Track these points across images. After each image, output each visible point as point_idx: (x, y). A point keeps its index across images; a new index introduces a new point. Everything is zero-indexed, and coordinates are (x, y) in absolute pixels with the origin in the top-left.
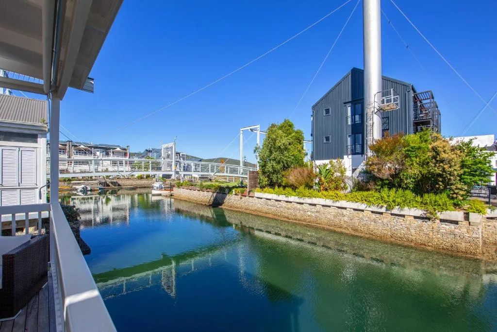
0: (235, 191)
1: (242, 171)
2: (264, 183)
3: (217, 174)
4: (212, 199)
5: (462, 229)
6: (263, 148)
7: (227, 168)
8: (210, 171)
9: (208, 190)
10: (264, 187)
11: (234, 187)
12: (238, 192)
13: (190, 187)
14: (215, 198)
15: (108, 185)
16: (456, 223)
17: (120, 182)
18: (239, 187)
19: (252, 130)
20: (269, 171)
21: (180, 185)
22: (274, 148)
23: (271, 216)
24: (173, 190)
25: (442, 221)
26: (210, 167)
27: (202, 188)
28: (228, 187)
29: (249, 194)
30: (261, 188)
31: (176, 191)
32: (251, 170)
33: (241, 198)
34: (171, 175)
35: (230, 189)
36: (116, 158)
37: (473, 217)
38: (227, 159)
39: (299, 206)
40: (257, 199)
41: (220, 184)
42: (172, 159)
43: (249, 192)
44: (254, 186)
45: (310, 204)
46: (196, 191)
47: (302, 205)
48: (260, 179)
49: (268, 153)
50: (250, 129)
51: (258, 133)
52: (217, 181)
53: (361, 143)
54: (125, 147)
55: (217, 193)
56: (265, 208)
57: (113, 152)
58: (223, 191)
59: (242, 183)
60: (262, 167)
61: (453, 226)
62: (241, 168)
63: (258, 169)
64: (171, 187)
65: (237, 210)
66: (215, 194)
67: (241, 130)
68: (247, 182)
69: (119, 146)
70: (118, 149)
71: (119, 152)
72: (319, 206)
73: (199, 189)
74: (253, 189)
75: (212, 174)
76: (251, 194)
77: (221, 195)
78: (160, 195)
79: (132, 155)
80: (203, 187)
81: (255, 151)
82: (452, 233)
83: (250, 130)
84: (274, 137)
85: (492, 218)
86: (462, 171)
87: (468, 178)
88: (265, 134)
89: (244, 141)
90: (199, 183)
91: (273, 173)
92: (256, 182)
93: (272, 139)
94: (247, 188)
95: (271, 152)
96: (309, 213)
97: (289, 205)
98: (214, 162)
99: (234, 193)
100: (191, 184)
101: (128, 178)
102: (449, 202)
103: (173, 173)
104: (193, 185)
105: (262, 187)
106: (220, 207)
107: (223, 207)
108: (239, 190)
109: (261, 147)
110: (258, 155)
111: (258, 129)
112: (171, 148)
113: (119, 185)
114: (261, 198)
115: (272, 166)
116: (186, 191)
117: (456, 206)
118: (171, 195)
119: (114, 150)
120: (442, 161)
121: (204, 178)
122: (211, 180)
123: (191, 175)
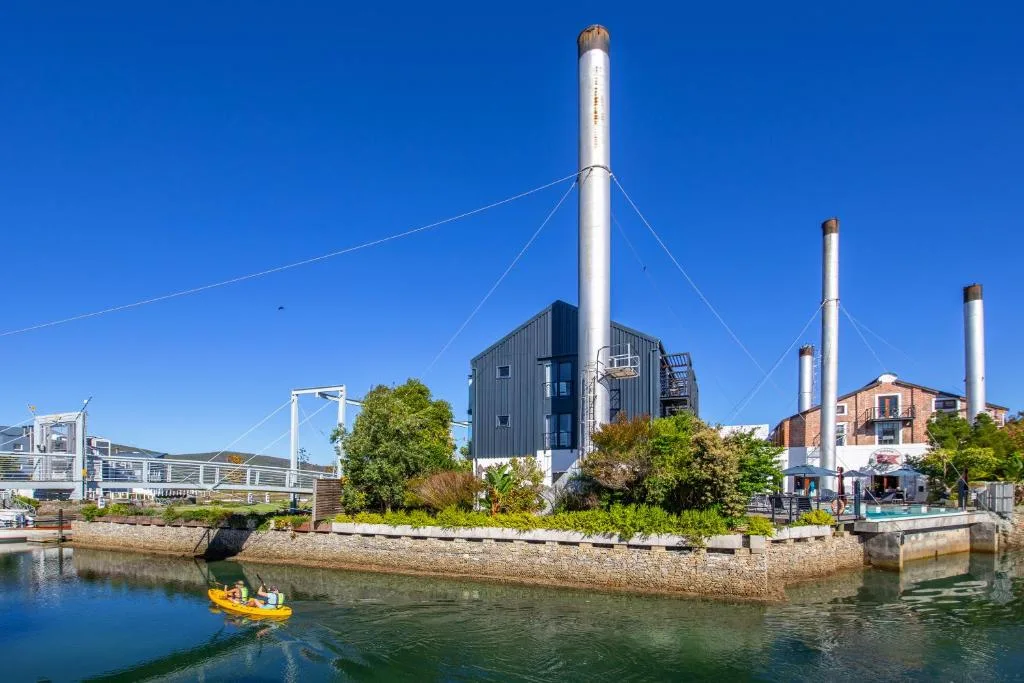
0: (278, 522)
1: (294, 480)
2: (357, 504)
3: (222, 487)
4: (205, 542)
5: (741, 560)
6: (356, 433)
7: (253, 474)
8: (201, 479)
9: (192, 523)
10: (358, 512)
11: (271, 515)
12: (286, 524)
13: (132, 519)
14: (214, 541)
16: (731, 551)
18: (285, 514)
19: (323, 395)
20: (371, 480)
21: (92, 515)
22: (386, 434)
23: (374, 568)
24: (69, 528)
25: (710, 550)
26: (201, 471)
27: (172, 520)
28: (253, 515)
29: (316, 528)
30: (347, 513)
31: (80, 529)
32: (321, 477)
33: (293, 537)
34: (71, 491)
35: (260, 520)
37: (757, 542)
39: (443, 544)
40: (337, 537)
41: (230, 509)
42: (73, 450)
43: (317, 523)
44: (328, 511)
45: (469, 540)
46: (153, 526)
47: (451, 542)
48: (347, 496)
49: (367, 441)
50: (320, 393)
51: (342, 402)
52: (218, 503)
53: (569, 429)
55: (221, 528)
56: (359, 554)
58: (239, 524)
59: (294, 504)
60: (353, 471)
61: (726, 557)
62: (292, 476)
63: (340, 475)
64: (63, 521)
65: (281, 561)
66: (213, 533)
67: (294, 393)
68: (310, 502)
72: (489, 541)
73: (161, 522)
74: (328, 517)
75: (210, 487)
76: (322, 527)
77: (232, 533)
78: (23, 540)
80: (177, 517)
81: (334, 439)
82: (725, 567)
83: (317, 395)
84: (386, 411)
85: (777, 542)
86: (740, 476)
87: (748, 486)
88: (359, 409)
89: (301, 418)
90: (161, 508)
91: (381, 483)
92: (334, 500)
93: (379, 416)
94: (309, 514)
95: (376, 441)
96: (466, 556)
97: (420, 544)
98: (213, 461)
99: (272, 526)
100: (132, 512)
102: (722, 521)
103: (78, 487)
104: (141, 514)
105: (352, 512)
106: (234, 558)
107: (238, 557)
108: (288, 519)
109: (351, 430)
110: (340, 444)
111: (341, 393)
112: (72, 425)
114: (350, 534)
115: (380, 469)
116: (118, 526)
117: (731, 526)
118: (64, 539)
120: (712, 460)
121: (172, 497)
122: (193, 501)
123: (131, 490)
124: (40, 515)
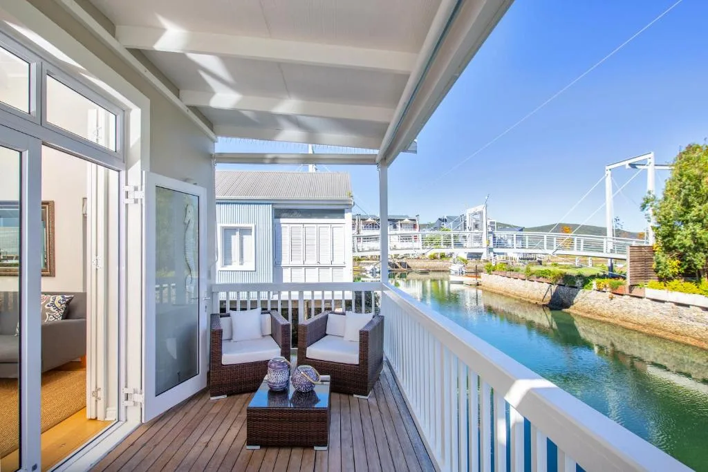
0: (598, 284)
1: (610, 246)
2: (669, 271)
3: (558, 252)
4: (549, 295)
6: (666, 199)
7: (579, 241)
8: (545, 246)
9: (541, 279)
10: (670, 279)
11: (593, 277)
12: (605, 286)
13: (508, 274)
14: (554, 293)
15: (397, 267)
17: (409, 263)
18: (604, 277)
19: (633, 166)
20: (683, 246)
21: (491, 270)
22: (698, 196)
23: (689, 341)
24: (480, 277)
26: (545, 239)
27: (530, 276)
28: (580, 276)
29: (630, 292)
30: (660, 279)
31: (485, 278)
32: (634, 244)
33: (612, 298)
34: (481, 254)
35: (586, 280)
36: (404, 231)
38: (579, 225)
40: (651, 304)
41: (564, 271)
42: (482, 229)
43: (632, 287)
44: (642, 275)
46: (519, 279)
48: (659, 263)
49: (678, 206)
50: (630, 164)
51: (651, 169)
52: (556, 265)
54: (414, 217)
55: (560, 285)
56: (673, 323)
57: (401, 224)
58: (570, 283)
59: (611, 268)
60: (664, 237)
62: (608, 242)
63: (652, 241)
64: (477, 272)
65: (603, 319)
66: (554, 288)
67: (608, 168)
68: (624, 267)
69: (407, 217)
70: (406, 220)
71: (406, 224)
73: (523, 277)
74: (641, 282)
75: (550, 252)
76: (636, 291)
77: (567, 289)
78: (461, 283)
79: (423, 226)
80: (532, 274)
81: (644, 207)
83: (628, 167)
84: (697, 172)
88: (668, 173)
89: (614, 189)
90: (523, 268)
91: (696, 250)
92: (646, 268)
93: (689, 178)
94: (624, 278)
95: (687, 205)
98: (552, 232)
99: (595, 286)
100: (508, 270)
101: (418, 258)
103: (484, 251)
104: (513, 271)
105: (665, 279)
106: (566, 310)
107: (570, 310)
108: (607, 281)
109: (660, 197)
110: (650, 212)
111: (649, 161)
112: (481, 213)
113: (408, 267)
114: (663, 302)
115: (693, 234)
116: (502, 278)
118: (478, 285)
119: (402, 222)
121: (528, 259)
122: (540, 263)
123: (506, 254)
124: (469, 268)
